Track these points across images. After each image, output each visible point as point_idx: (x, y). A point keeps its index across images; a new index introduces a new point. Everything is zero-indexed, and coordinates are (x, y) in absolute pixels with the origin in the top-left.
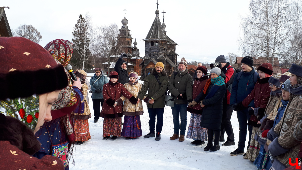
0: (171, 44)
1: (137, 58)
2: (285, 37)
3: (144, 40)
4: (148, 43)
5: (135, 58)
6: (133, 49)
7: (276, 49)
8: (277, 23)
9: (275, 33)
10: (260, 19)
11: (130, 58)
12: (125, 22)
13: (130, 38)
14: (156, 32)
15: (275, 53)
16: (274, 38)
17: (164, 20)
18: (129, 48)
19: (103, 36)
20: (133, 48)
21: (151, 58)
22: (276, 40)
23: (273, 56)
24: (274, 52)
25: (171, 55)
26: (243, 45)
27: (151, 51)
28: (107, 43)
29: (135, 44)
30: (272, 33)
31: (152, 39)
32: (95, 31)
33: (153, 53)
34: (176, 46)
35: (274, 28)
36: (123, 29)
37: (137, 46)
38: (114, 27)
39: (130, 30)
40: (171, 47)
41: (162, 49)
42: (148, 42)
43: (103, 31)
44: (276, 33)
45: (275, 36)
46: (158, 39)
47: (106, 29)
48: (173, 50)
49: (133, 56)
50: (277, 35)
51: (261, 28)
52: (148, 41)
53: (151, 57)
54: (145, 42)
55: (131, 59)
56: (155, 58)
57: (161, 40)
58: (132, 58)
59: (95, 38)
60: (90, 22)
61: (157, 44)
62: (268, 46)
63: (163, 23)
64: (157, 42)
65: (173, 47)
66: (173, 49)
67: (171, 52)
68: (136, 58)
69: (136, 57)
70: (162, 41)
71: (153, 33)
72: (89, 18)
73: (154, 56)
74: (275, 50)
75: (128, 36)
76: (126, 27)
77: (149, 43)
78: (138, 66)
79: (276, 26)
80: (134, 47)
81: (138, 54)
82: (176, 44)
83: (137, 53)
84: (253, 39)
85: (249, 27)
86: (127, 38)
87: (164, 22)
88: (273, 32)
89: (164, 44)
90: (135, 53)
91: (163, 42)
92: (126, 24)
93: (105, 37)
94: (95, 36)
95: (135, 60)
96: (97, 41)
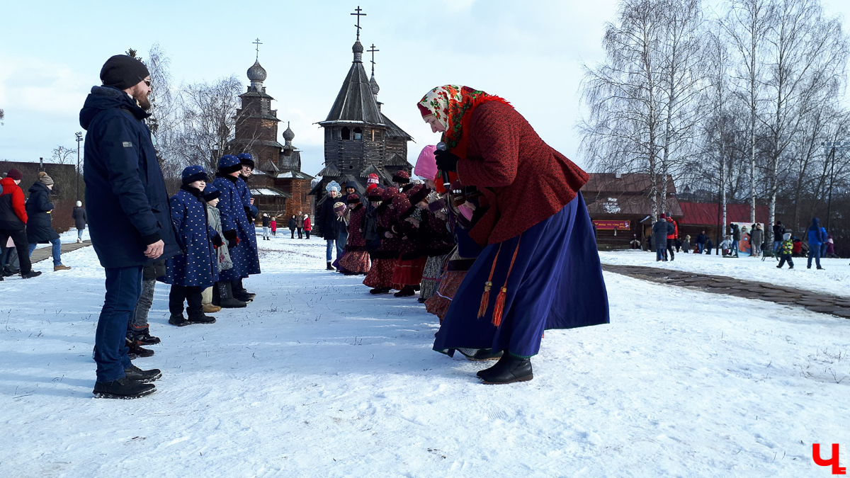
0: (395, 138)
1: (294, 175)
2: (692, 119)
3: (322, 124)
4: (333, 133)
5: (289, 175)
6: (282, 151)
7: (671, 148)
8: (672, 85)
9: (667, 108)
10: (630, 73)
11: (275, 176)
12: (256, 73)
13: (273, 120)
14: (355, 103)
15: (669, 158)
16: (666, 121)
17: (373, 70)
18: (269, 147)
19: (199, 111)
20: (281, 148)
21: (342, 174)
22: (671, 127)
23: (664, 166)
24: (666, 156)
25: (396, 166)
26: (588, 138)
27: (342, 154)
28: (211, 131)
29: (288, 135)
30: (662, 108)
31: (345, 121)
32: (179, 97)
33: (348, 160)
34: (408, 142)
35: (666, 96)
36: (252, 94)
37: (294, 143)
38: (233, 87)
39: (272, 99)
40: (397, 146)
41: (373, 149)
42: (333, 131)
43: (198, 99)
44: (670, 108)
45: (669, 117)
46: (362, 122)
47: (207, 92)
48: (400, 153)
49: (284, 170)
50: (672, 113)
51: (634, 94)
52: (333, 127)
53: (342, 170)
54: (323, 128)
55: (276, 179)
56: (353, 175)
57: (370, 125)
58: (280, 176)
59: (178, 116)
60: (164, 70)
61: (358, 136)
62: (652, 142)
63: (373, 80)
64: (358, 129)
65: (400, 146)
66: (401, 150)
67: (395, 158)
68: (291, 176)
69: (290, 173)
70: (372, 129)
71: (348, 105)
72: (161, 60)
73: (351, 167)
74: (670, 151)
75: (267, 114)
76: (260, 89)
77: (336, 131)
78: (297, 198)
79: (669, 91)
80: (284, 144)
81: (296, 164)
82: (409, 138)
83: (292, 162)
84: (615, 123)
85: (604, 93)
86: (264, 119)
87: (375, 77)
88: (663, 106)
89: (378, 136)
90: (286, 162)
91: (374, 129)
92: (261, 81)
93: (204, 116)
94: (178, 112)
95: (288, 181)
96: (182, 125)
